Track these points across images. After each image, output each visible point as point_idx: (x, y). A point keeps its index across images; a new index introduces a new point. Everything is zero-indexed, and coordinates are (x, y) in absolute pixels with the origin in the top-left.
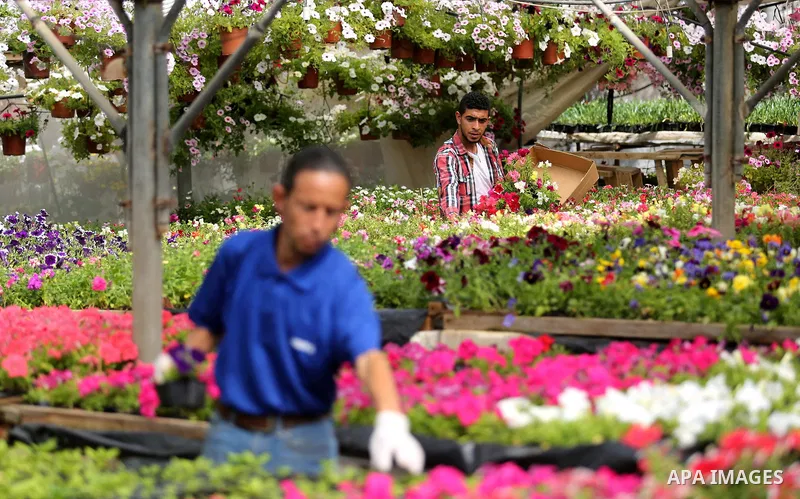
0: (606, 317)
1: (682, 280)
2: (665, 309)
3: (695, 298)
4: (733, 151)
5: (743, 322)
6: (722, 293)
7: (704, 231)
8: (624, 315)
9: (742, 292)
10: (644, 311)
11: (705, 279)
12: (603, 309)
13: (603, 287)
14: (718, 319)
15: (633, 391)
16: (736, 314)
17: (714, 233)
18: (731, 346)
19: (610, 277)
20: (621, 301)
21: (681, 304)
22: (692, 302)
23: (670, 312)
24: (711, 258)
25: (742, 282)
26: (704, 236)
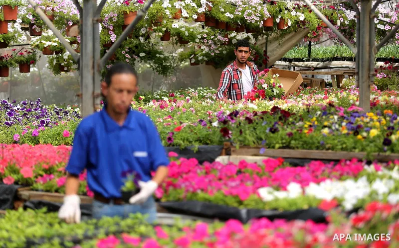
0: (309, 149)
1: (345, 131)
2: (337, 145)
3: (351, 140)
4: (369, 70)
5: (375, 152)
6: (364, 138)
7: (355, 108)
8: (318, 148)
9: (374, 137)
10: (327, 146)
11: (357, 131)
12: (307, 145)
13: (307, 135)
14: (363, 150)
15: (322, 184)
16: (371, 148)
17: (360, 109)
18: (369, 163)
19: (311, 130)
20: (316, 142)
21: (345, 143)
22: (350, 142)
23: (340, 147)
24: (359, 121)
25: (374, 132)
26: (356, 110)
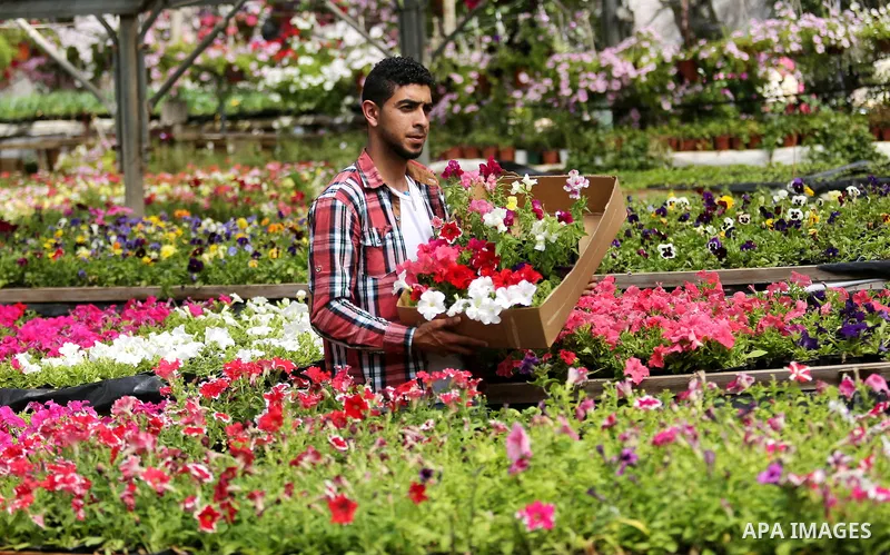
0: (57, 286)
1: (119, 252)
2: (107, 277)
3: (131, 266)
5: (174, 284)
6: (154, 260)
7: (120, 211)
8: (73, 283)
9: (168, 258)
10: (90, 279)
11: (140, 248)
12: (54, 279)
13: (53, 262)
14: (153, 282)
16: (168, 277)
17: (128, 211)
18: (180, 303)
19: (59, 252)
20: (69, 272)
21: (121, 271)
22: (129, 270)
23: (114, 279)
24: (139, 232)
25: (169, 250)
26: (121, 214)
